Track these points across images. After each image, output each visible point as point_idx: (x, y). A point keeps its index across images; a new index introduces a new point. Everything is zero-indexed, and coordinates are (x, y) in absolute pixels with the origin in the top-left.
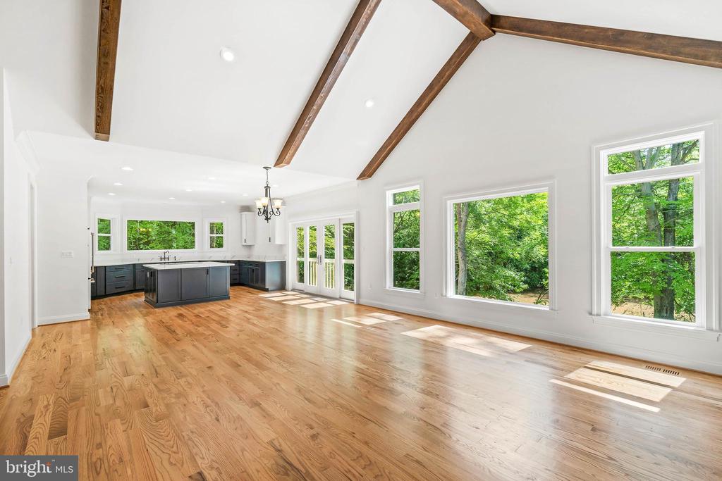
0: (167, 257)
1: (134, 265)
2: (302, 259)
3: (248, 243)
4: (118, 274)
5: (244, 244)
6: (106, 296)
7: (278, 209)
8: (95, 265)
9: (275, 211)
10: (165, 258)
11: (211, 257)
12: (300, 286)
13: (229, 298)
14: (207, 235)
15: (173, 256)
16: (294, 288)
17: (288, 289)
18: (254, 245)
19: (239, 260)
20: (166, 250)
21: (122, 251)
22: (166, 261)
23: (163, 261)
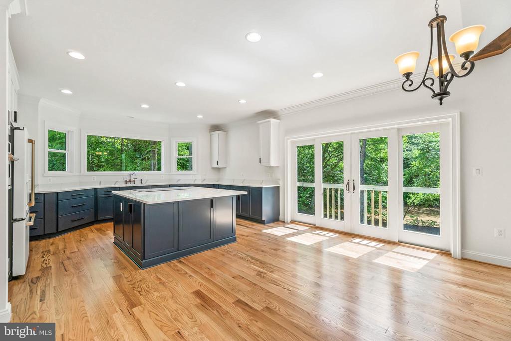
0: (132, 179)
1: (96, 190)
3: (220, 166)
4: (75, 202)
5: (215, 166)
6: (58, 233)
8: (36, 191)
10: (130, 181)
11: (179, 180)
13: (235, 240)
14: (175, 155)
15: (139, 178)
16: (292, 219)
17: (286, 222)
18: (225, 168)
19: (213, 184)
20: (132, 172)
21: (80, 173)
22: (132, 185)
23: (128, 185)
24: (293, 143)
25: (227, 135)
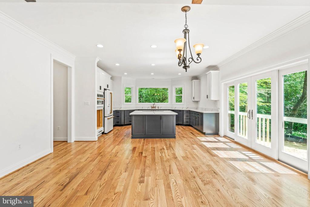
2: (233, 112)
3: (196, 100)
7: (198, 54)
9: (195, 57)
10: (153, 107)
12: (230, 134)
13: (175, 137)
14: (174, 94)
15: (157, 106)
16: (225, 135)
17: (220, 136)
18: (199, 101)
19: (189, 110)
20: (154, 103)
21: (136, 103)
22: (154, 109)
23: (153, 109)
24: (226, 85)
25: (200, 81)
